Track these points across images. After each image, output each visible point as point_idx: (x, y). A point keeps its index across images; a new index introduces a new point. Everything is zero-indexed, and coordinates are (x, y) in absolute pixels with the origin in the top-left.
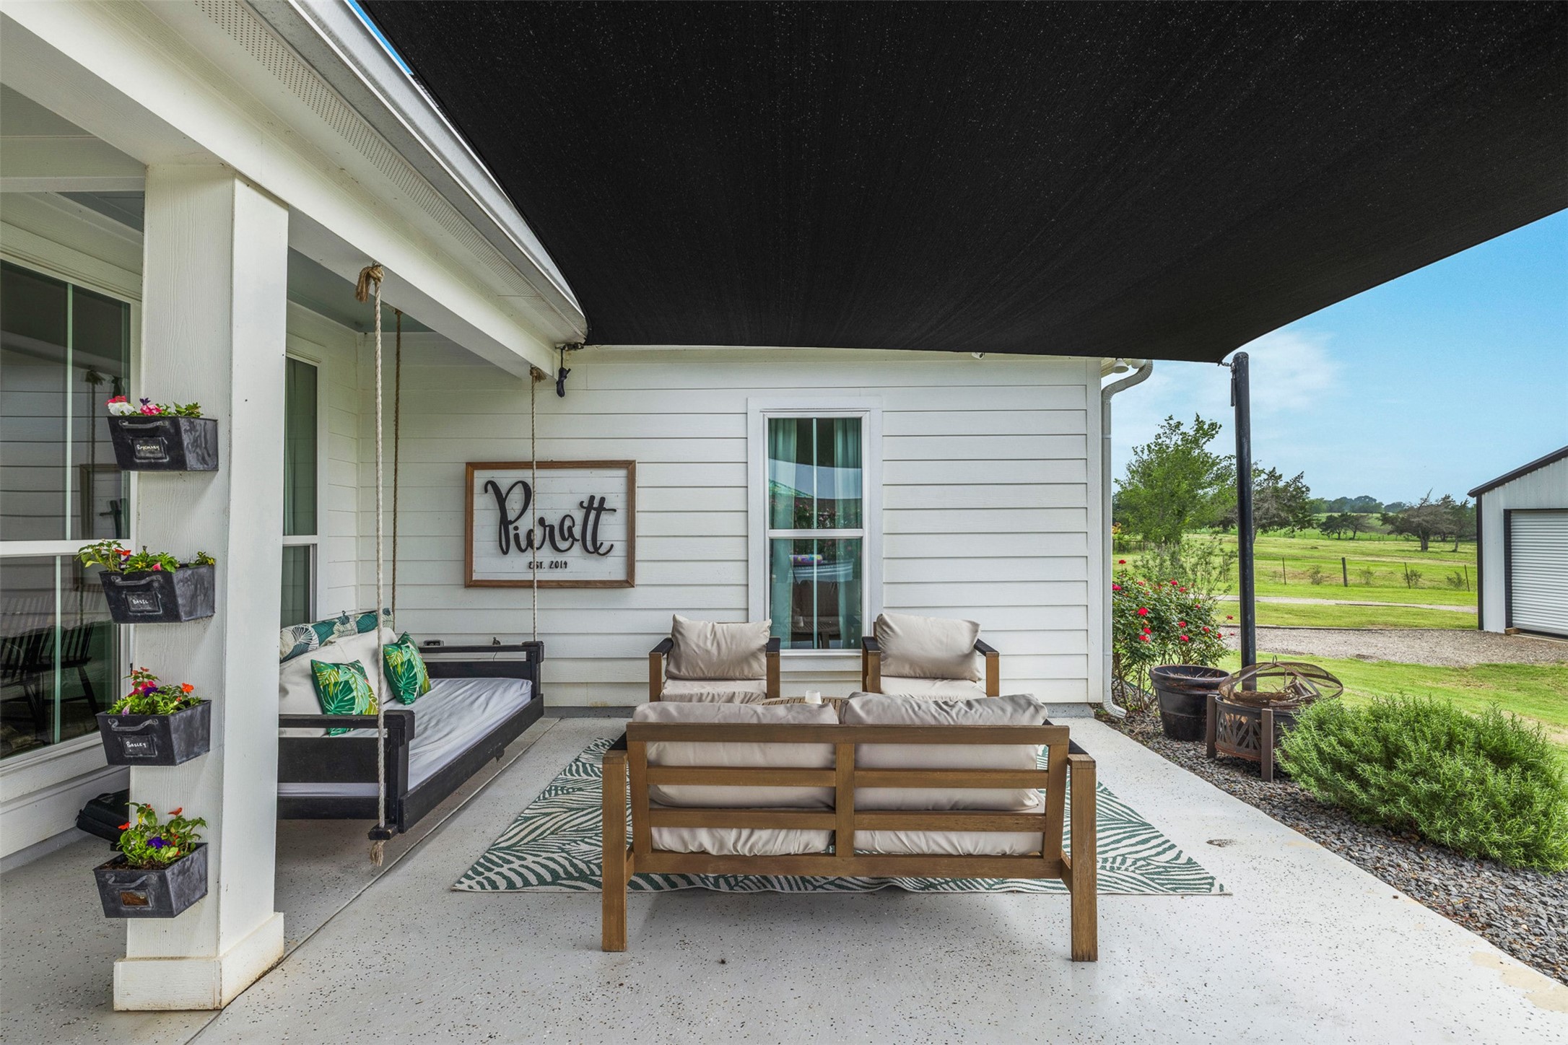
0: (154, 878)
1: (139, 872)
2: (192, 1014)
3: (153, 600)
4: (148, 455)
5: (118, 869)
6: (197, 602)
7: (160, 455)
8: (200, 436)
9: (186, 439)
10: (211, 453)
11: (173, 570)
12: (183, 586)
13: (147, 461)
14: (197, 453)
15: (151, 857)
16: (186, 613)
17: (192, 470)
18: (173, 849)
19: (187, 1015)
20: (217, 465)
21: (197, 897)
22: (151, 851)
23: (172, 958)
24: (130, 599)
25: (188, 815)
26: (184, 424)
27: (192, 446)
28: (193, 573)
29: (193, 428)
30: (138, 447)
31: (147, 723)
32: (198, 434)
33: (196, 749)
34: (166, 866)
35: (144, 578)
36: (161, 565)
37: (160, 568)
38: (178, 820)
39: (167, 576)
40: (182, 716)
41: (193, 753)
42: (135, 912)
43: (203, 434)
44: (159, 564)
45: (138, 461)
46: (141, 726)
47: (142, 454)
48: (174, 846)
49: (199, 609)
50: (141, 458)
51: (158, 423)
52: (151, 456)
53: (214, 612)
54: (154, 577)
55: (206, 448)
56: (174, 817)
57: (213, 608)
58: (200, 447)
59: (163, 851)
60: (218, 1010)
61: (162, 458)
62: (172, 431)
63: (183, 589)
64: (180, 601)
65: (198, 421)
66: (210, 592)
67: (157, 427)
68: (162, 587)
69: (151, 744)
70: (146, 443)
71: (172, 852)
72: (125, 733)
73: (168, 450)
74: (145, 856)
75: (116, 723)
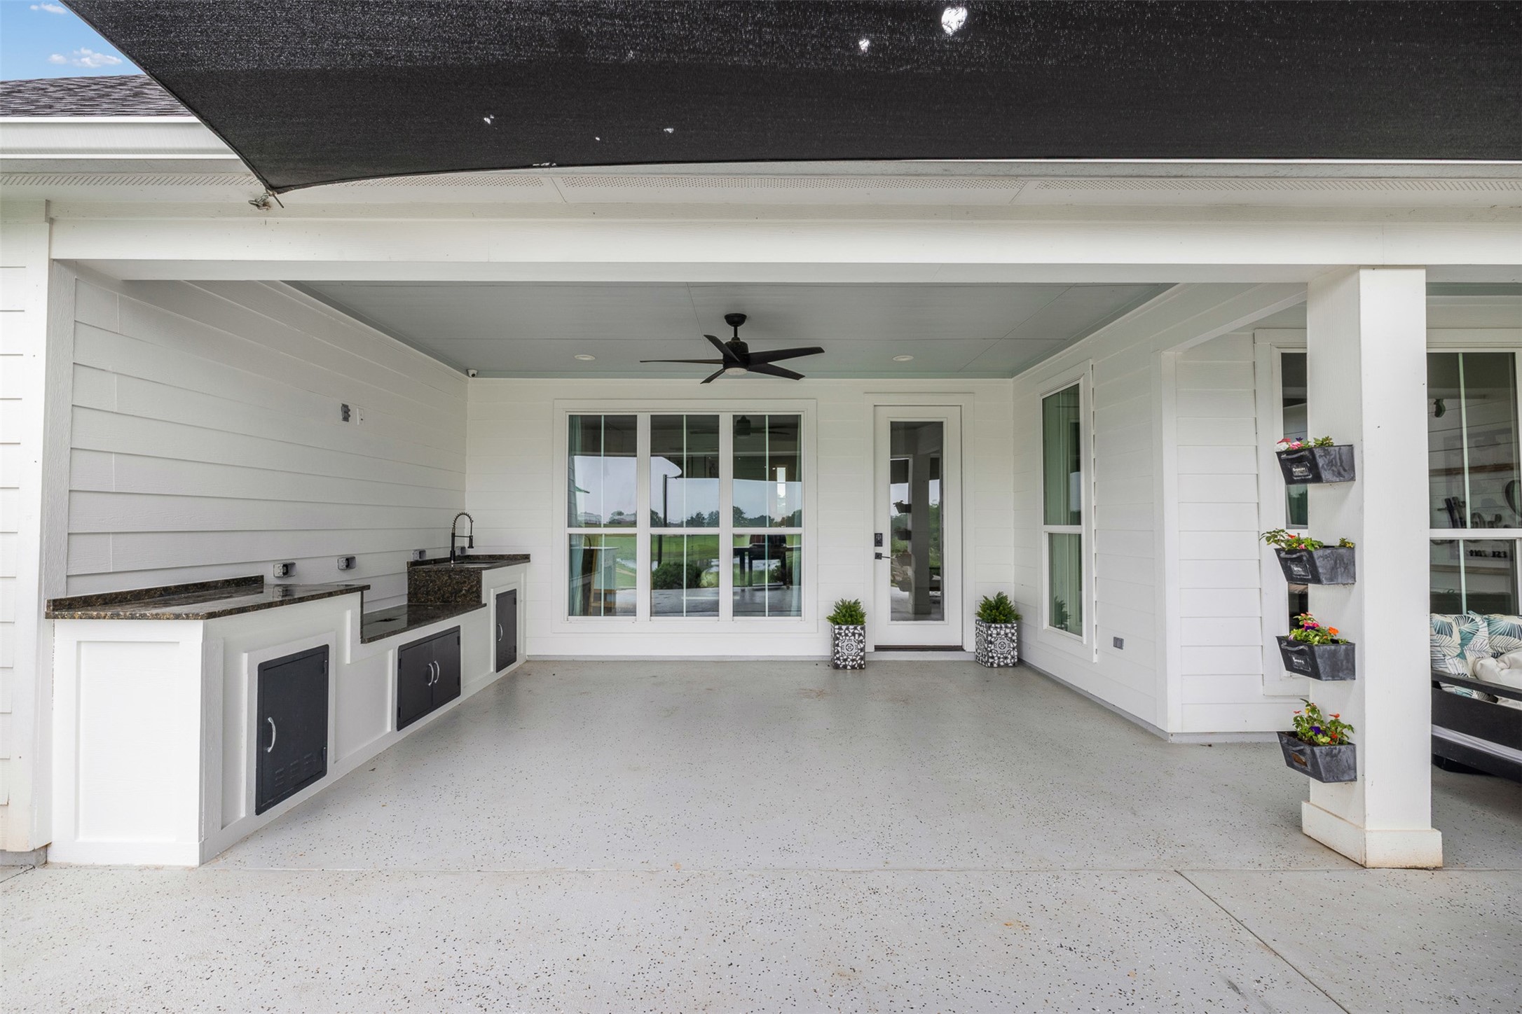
0: (1308, 749)
1: (1300, 743)
2: (1346, 860)
3: (1304, 568)
4: (1300, 474)
5: (1291, 738)
6: (1337, 572)
7: (1306, 474)
8: (1335, 458)
9: (1321, 462)
10: (1347, 468)
11: (1313, 550)
12: (1323, 560)
13: (1300, 478)
14: (1333, 470)
15: (1311, 737)
16: (1326, 579)
17: (1327, 482)
18: (1326, 738)
19: (1343, 858)
20: (1354, 476)
21: (1346, 778)
22: (1311, 733)
23: (1335, 816)
24: (1292, 566)
25: (1343, 720)
26: (1318, 452)
27: (1327, 465)
28: (1332, 552)
29: (1327, 453)
30: (1294, 470)
31: (1301, 647)
32: (1332, 457)
33: (1341, 675)
34: (1318, 745)
35: (1296, 553)
36: (1305, 546)
37: (1304, 547)
38: (1336, 722)
39: (1310, 553)
40: (1326, 649)
41: (1338, 676)
42: (1302, 769)
43: (1338, 456)
44: (1303, 545)
45: (1295, 478)
46: (1297, 649)
47: (1297, 474)
48: (1327, 736)
49: (1340, 576)
50: (1296, 477)
51: (1302, 453)
52: (1302, 474)
53: (1355, 581)
54: (1303, 553)
55: (1341, 465)
56: (1333, 718)
57: (1355, 578)
58: (1336, 466)
59: (1320, 736)
60: (1363, 867)
61: (1307, 476)
62: (1311, 457)
63: (1323, 563)
64: (1320, 570)
65: (1332, 448)
66: (1350, 567)
67: (1302, 456)
68: (1308, 560)
69: (1306, 661)
70: (1298, 467)
71: (1326, 739)
72: (1292, 652)
73: (1310, 470)
74: (1307, 735)
75: (1285, 644)
